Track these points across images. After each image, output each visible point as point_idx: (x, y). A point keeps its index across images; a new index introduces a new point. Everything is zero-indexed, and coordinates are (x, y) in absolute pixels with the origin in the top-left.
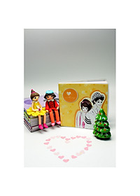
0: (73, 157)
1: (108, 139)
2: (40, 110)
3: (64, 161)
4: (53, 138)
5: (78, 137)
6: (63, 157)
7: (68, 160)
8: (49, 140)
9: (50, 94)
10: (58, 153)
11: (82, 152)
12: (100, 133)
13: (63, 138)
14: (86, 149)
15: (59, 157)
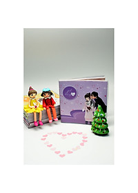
0: (69, 152)
1: (106, 135)
2: (36, 107)
3: (61, 156)
4: (50, 134)
5: (74, 133)
6: (59, 152)
7: (64, 155)
8: (46, 136)
9: (47, 92)
10: (55, 149)
11: (78, 148)
12: (98, 129)
13: (59, 134)
14: (82, 144)
15: (56, 152)
